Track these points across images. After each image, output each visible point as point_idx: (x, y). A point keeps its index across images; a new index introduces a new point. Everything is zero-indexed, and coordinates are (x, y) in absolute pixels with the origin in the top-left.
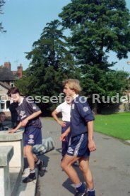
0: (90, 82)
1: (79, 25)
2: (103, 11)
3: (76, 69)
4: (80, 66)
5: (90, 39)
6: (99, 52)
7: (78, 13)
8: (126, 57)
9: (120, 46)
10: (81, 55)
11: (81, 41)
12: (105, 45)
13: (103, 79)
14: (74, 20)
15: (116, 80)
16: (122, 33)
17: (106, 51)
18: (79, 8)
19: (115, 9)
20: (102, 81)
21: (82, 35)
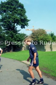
0: (9, 38)
1: (5, 13)
2: (15, 9)
3: (3, 33)
4: (5, 31)
5: (9, 20)
6: (13, 25)
7: (4, 8)
8: (24, 28)
9: (22, 23)
10: (5, 27)
11: (5, 20)
12: (16, 23)
13: (15, 37)
14: (2, 11)
15: (20, 37)
16: (23, 18)
17: (16, 25)
18: (4, 6)
19: (20, 8)
20: (15, 38)
21: (6, 18)
